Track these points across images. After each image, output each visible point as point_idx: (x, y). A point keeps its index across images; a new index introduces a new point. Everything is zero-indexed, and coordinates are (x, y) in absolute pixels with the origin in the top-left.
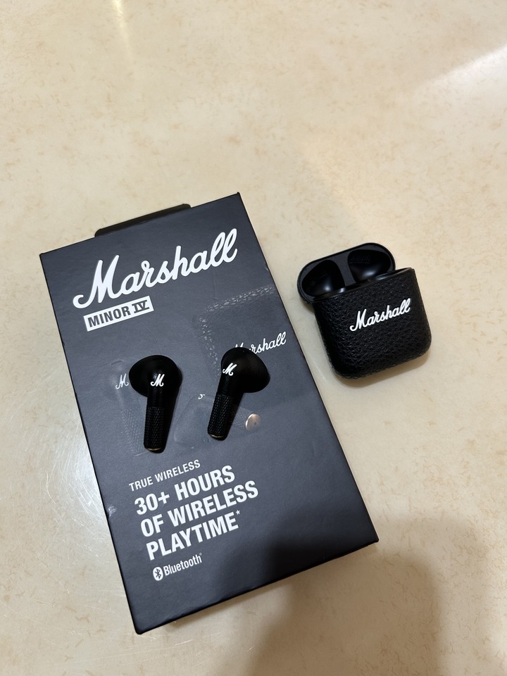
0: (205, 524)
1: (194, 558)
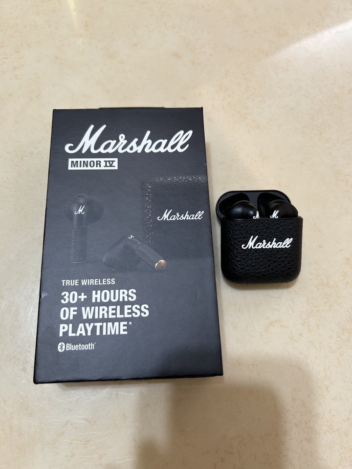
0: (105, 324)
1: (89, 345)
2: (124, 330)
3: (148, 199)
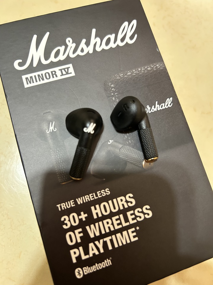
0: (114, 236)
1: (106, 261)
2: (134, 237)
3: (115, 99)
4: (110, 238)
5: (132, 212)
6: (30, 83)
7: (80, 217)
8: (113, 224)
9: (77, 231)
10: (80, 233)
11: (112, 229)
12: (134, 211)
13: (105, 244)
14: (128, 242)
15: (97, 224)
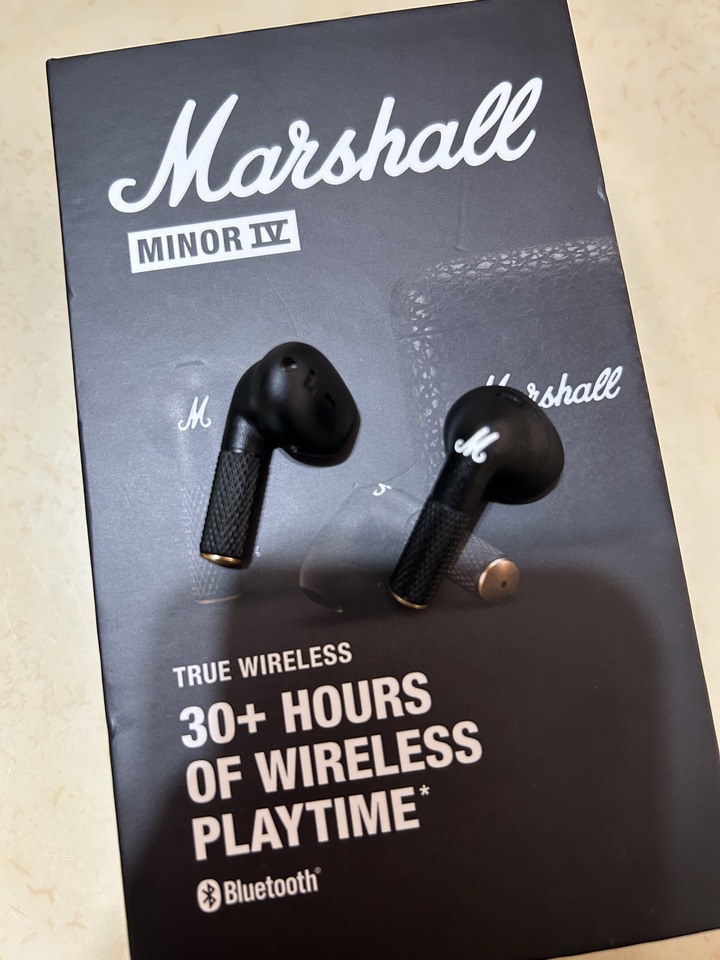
0: (340, 802)
1: (300, 877)
2: (408, 816)
3: (422, 346)
4: (327, 803)
5: (415, 734)
6: (151, 259)
7: (241, 720)
8: (343, 761)
9: (223, 763)
10: (231, 769)
11: (339, 777)
12: (422, 734)
13: (307, 822)
14: (386, 828)
15: (291, 752)
